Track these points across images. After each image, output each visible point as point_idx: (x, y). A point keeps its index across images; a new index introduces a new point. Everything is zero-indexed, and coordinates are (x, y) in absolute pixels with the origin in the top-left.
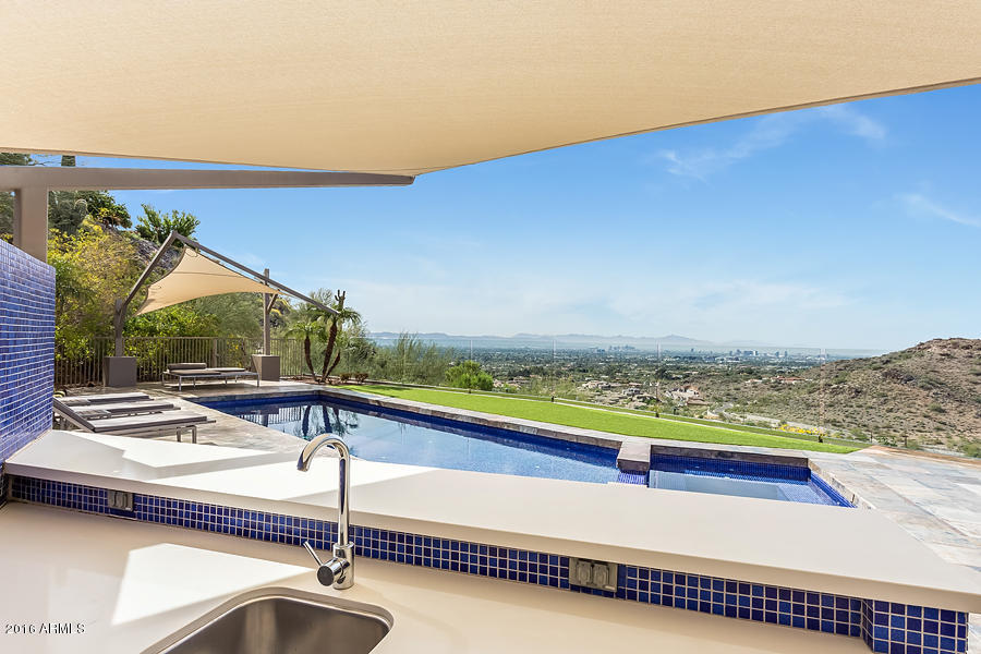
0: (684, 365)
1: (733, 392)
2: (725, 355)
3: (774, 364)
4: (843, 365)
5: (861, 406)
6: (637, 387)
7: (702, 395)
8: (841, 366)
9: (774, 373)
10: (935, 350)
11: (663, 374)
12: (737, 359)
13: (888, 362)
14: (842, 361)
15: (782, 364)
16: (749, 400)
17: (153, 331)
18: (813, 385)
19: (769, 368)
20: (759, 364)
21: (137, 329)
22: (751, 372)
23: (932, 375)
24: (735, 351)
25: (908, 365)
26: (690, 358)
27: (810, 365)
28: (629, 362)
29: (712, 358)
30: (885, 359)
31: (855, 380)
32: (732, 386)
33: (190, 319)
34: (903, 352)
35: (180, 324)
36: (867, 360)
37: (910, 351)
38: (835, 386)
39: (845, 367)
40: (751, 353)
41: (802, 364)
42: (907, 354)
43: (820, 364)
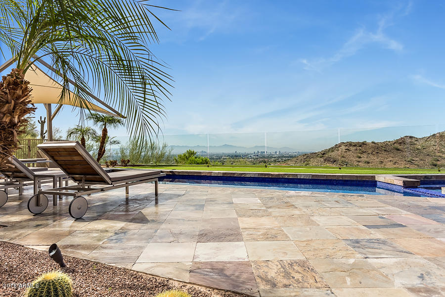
2: (252, 154)
3: (275, 158)
8: (305, 157)
9: (275, 161)
10: (343, 147)
12: (258, 156)
13: (324, 154)
14: (305, 155)
15: (279, 157)
19: (273, 159)
20: (268, 157)
22: (264, 162)
23: (343, 159)
24: (256, 152)
25: (333, 154)
26: (235, 156)
27: (290, 157)
29: (246, 156)
30: (322, 153)
34: (329, 149)
36: (315, 153)
37: (332, 148)
39: (307, 157)
40: (264, 152)
41: (287, 157)
42: (332, 150)
43: (295, 157)
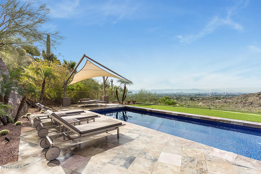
0: (197, 96)
1: (212, 104)
2: (209, 94)
3: (223, 96)
4: (246, 95)
5: (253, 107)
6: (185, 103)
7: (204, 104)
8: (245, 96)
9: (223, 98)
11: (191, 99)
12: (212, 95)
13: (259, 94)
14: (245, 94)
15: (226, 96)
16: (218, 106)
17: (73, 90)
18: (237, 101)
20: (219, 96)
21: (69, 89)
22: (217, 98)
24: (212, 92)
26: (199, 95)
27: (234, 96)
28: (182, 96)
29: (205, 95)
30: (258, 93)
31: (250, 99)
32: (212, 102)
33: (82, 86)
35: (80, 88)
36: (252, 94)
38: (244, 101)
39: (246, 96)
40: (217, 93)
41: (232, 96)
43: (237, 95)
